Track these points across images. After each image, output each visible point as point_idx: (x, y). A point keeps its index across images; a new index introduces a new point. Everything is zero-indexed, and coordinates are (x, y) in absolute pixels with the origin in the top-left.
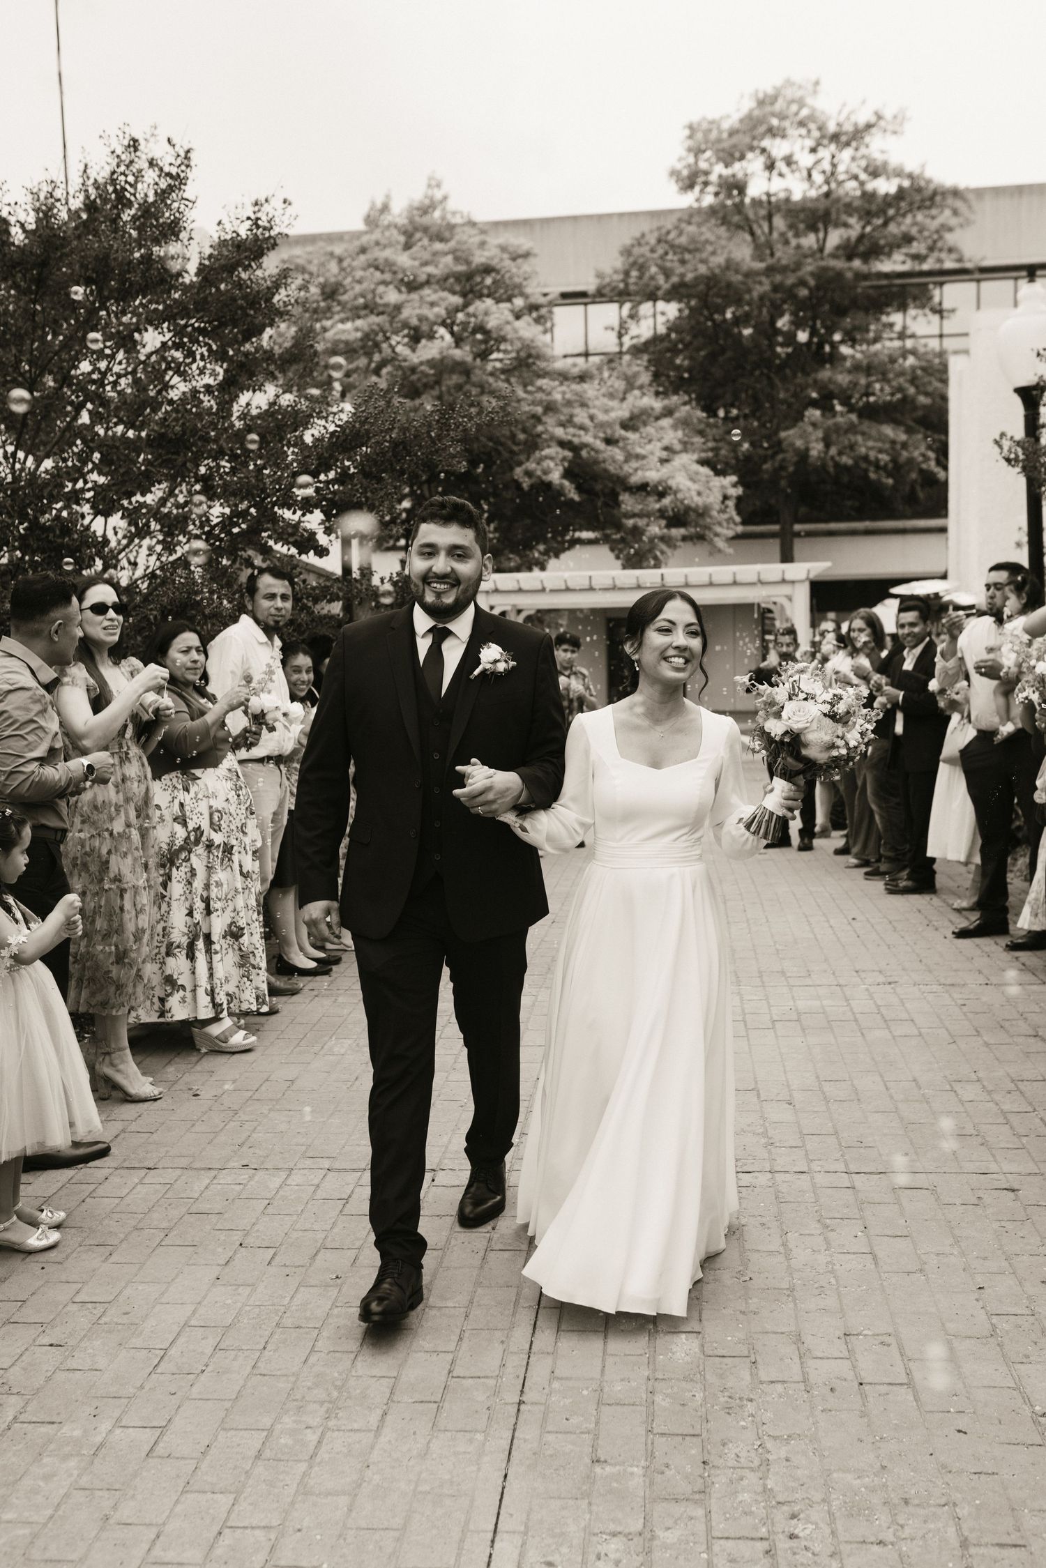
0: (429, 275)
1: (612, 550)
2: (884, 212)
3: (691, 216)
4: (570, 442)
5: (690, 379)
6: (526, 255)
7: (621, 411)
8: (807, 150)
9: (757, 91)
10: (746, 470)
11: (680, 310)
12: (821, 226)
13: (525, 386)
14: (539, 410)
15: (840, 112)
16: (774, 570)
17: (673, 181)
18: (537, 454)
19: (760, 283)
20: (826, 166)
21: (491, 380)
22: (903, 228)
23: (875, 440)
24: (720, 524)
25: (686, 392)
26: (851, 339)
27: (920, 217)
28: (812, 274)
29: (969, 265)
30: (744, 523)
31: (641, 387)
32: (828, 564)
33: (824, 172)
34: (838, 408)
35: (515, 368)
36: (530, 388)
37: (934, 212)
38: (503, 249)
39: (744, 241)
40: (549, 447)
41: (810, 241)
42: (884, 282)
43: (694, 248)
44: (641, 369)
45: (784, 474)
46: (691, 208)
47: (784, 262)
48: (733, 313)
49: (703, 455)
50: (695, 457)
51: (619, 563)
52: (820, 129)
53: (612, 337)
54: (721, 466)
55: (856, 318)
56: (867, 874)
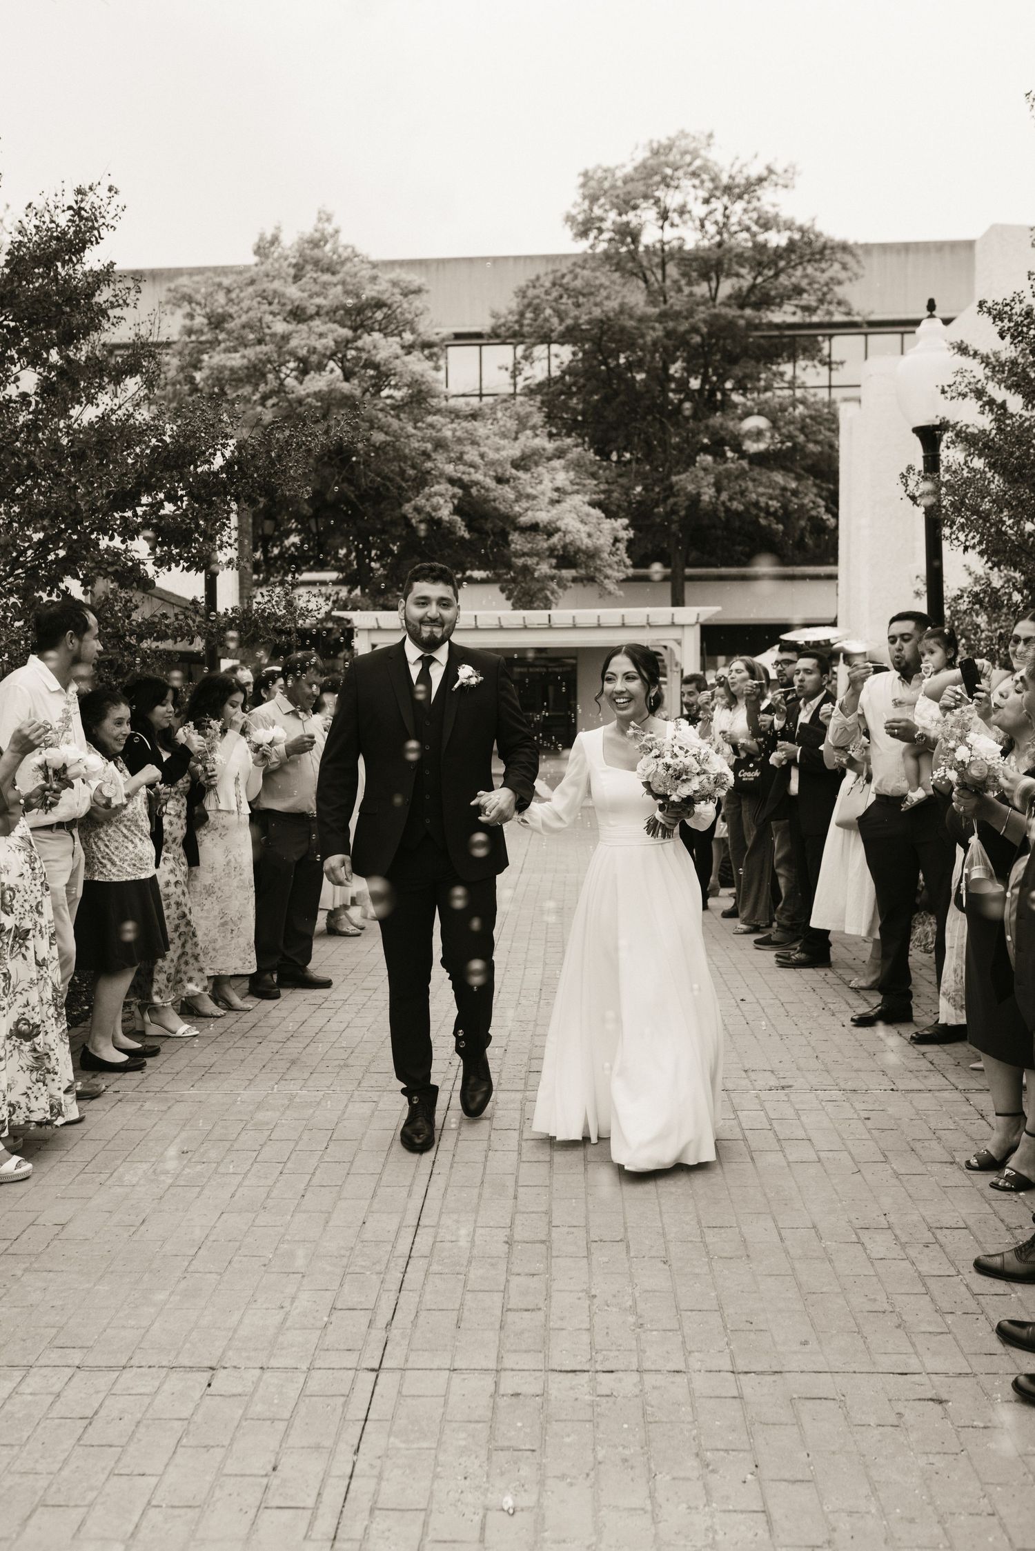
0: (319, 307)
1: (502, 590)
2: (776, 265)
3: (585, 261)
4: (460, 480)
5: (583, 421)
6: (418, 291)
7: (513, 450)
8: (700, 200)
9: (651, 142)
10: (639, 516)
11: (574, 354)
12: (713, 275)
13: (416, 421)
14: (429, 446)
15: (732, 165)
16: (664, 613)
17: (567, 228)
18: (427, 490)
19: (654, 329)
20: (719, 216)
21: (380, 415)
22: (794, 280)
23: (766, 487)
24: (610, 566)
25: (579, 435)
26: (741, 387)
27: (810, 270)
28: (705, 321)
29: (857, 319)
30: (635, 566)
31: (534, 428)
32: (719, 608)
33: (716, 223)
34: (730, 454)
35: (406, 404)
36: (420, 424)
37: (824, 265)
38: (395, 284)
39: (639, 288)
40: (438, 483)
41: (702, 289)
42: (776, 333)
43: (588, 292)
44: (534, 409)
45: (675, 518)
46: (585, 253)
47: (677, 308)
48: (627, 358)
49: (595, 497)
50: (587, 498)
51: (509, 603)
52: (713, 180)
53: (506, 377)
54: (614, 508)
55: (748, 366)
56: (757, 942)
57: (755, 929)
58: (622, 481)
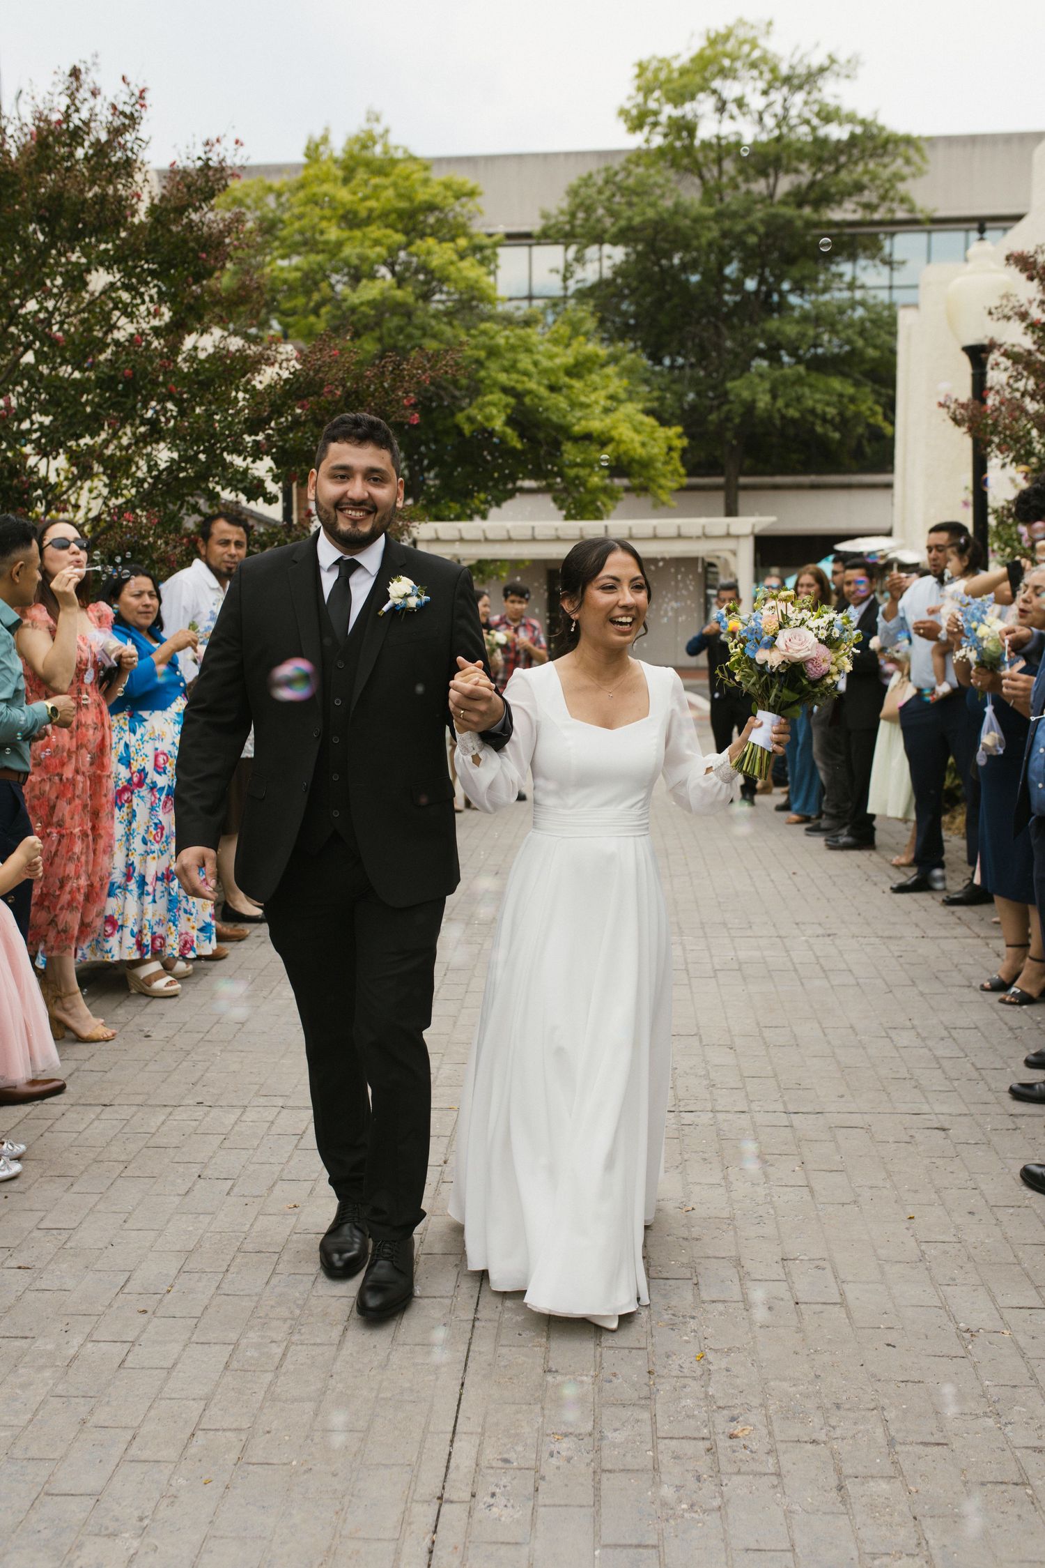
0: (371, 210)
1: (555, 500)
2: (836, 159)
3: (640, 157)
4: (513, 388)
5: (635, 326)
6: (471, 194)
7: (565, 358)
8: (758, 93)
9: (708, 31)
10: (692, 421)
11: (627, 255)
12: (771, 171)
13: (469, 328)
14: (482, 354)
15: (793, 55)
16: (719, 523)
17: (621, 122)
18: (480, 400)
19: (709, 229)
20: (778, 109)
21: (433, 322)
22: (855, 176)
23: (823, 393)
24: (664, 476)
25: (632, 339)
26: (799, 288)
27: (872, 165)
28: (762, 221)
29: (920, 216)
30: (689, 475)
31: (586, 333)
32: (772, 519)
33: (776, 116)
34: (786, 359)
35: (458, 311)
36: (473, 331)
37: (886, 160)
38: (447, 186)
39: (693, 184)
40: (492, 392)
41: (760, 186)
42: (834, 231)
43: (642, 190)
44: (588, 315)
45: (730, 425)
46: (639, 149)
47: (734, 207)
48: (681, 259)
49: (649, 405)
50: (640, 406)
51: (562, 513)
52: (772, 71)
53: (557, 280)
54: (667, 416)
55: (805, 267)
56: (807, 830)
57: (806, 820)
58: (675, 387)
